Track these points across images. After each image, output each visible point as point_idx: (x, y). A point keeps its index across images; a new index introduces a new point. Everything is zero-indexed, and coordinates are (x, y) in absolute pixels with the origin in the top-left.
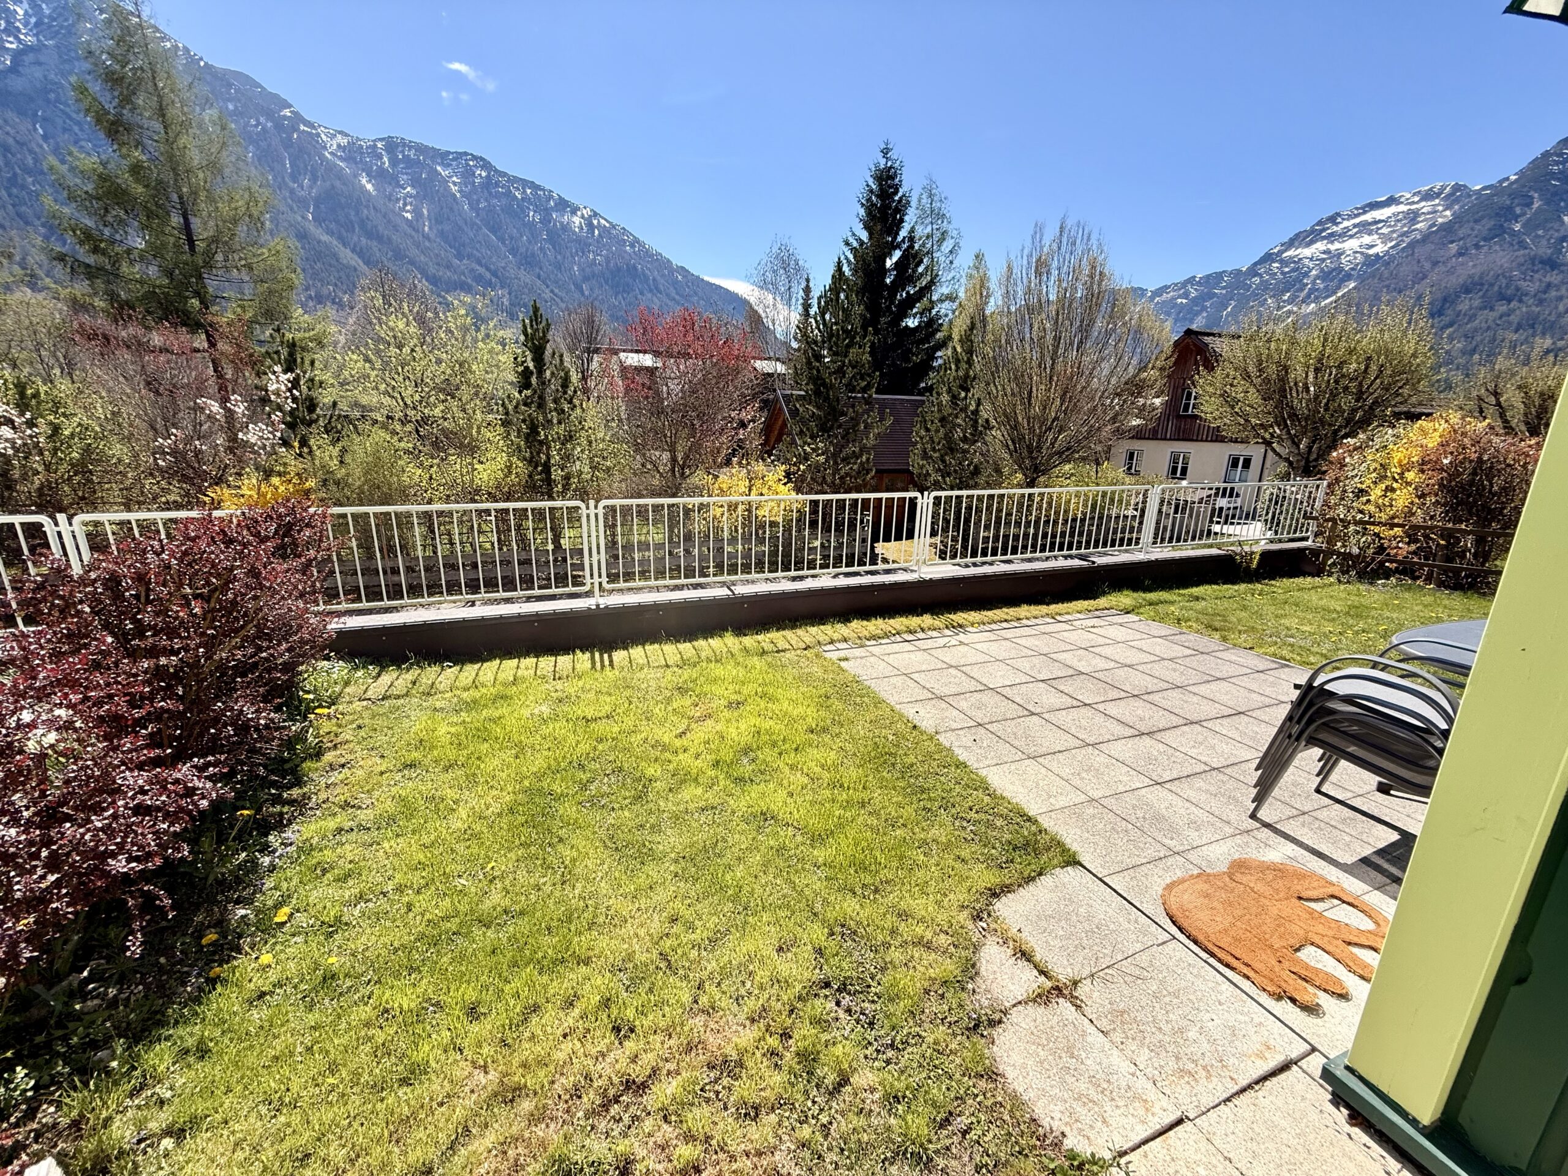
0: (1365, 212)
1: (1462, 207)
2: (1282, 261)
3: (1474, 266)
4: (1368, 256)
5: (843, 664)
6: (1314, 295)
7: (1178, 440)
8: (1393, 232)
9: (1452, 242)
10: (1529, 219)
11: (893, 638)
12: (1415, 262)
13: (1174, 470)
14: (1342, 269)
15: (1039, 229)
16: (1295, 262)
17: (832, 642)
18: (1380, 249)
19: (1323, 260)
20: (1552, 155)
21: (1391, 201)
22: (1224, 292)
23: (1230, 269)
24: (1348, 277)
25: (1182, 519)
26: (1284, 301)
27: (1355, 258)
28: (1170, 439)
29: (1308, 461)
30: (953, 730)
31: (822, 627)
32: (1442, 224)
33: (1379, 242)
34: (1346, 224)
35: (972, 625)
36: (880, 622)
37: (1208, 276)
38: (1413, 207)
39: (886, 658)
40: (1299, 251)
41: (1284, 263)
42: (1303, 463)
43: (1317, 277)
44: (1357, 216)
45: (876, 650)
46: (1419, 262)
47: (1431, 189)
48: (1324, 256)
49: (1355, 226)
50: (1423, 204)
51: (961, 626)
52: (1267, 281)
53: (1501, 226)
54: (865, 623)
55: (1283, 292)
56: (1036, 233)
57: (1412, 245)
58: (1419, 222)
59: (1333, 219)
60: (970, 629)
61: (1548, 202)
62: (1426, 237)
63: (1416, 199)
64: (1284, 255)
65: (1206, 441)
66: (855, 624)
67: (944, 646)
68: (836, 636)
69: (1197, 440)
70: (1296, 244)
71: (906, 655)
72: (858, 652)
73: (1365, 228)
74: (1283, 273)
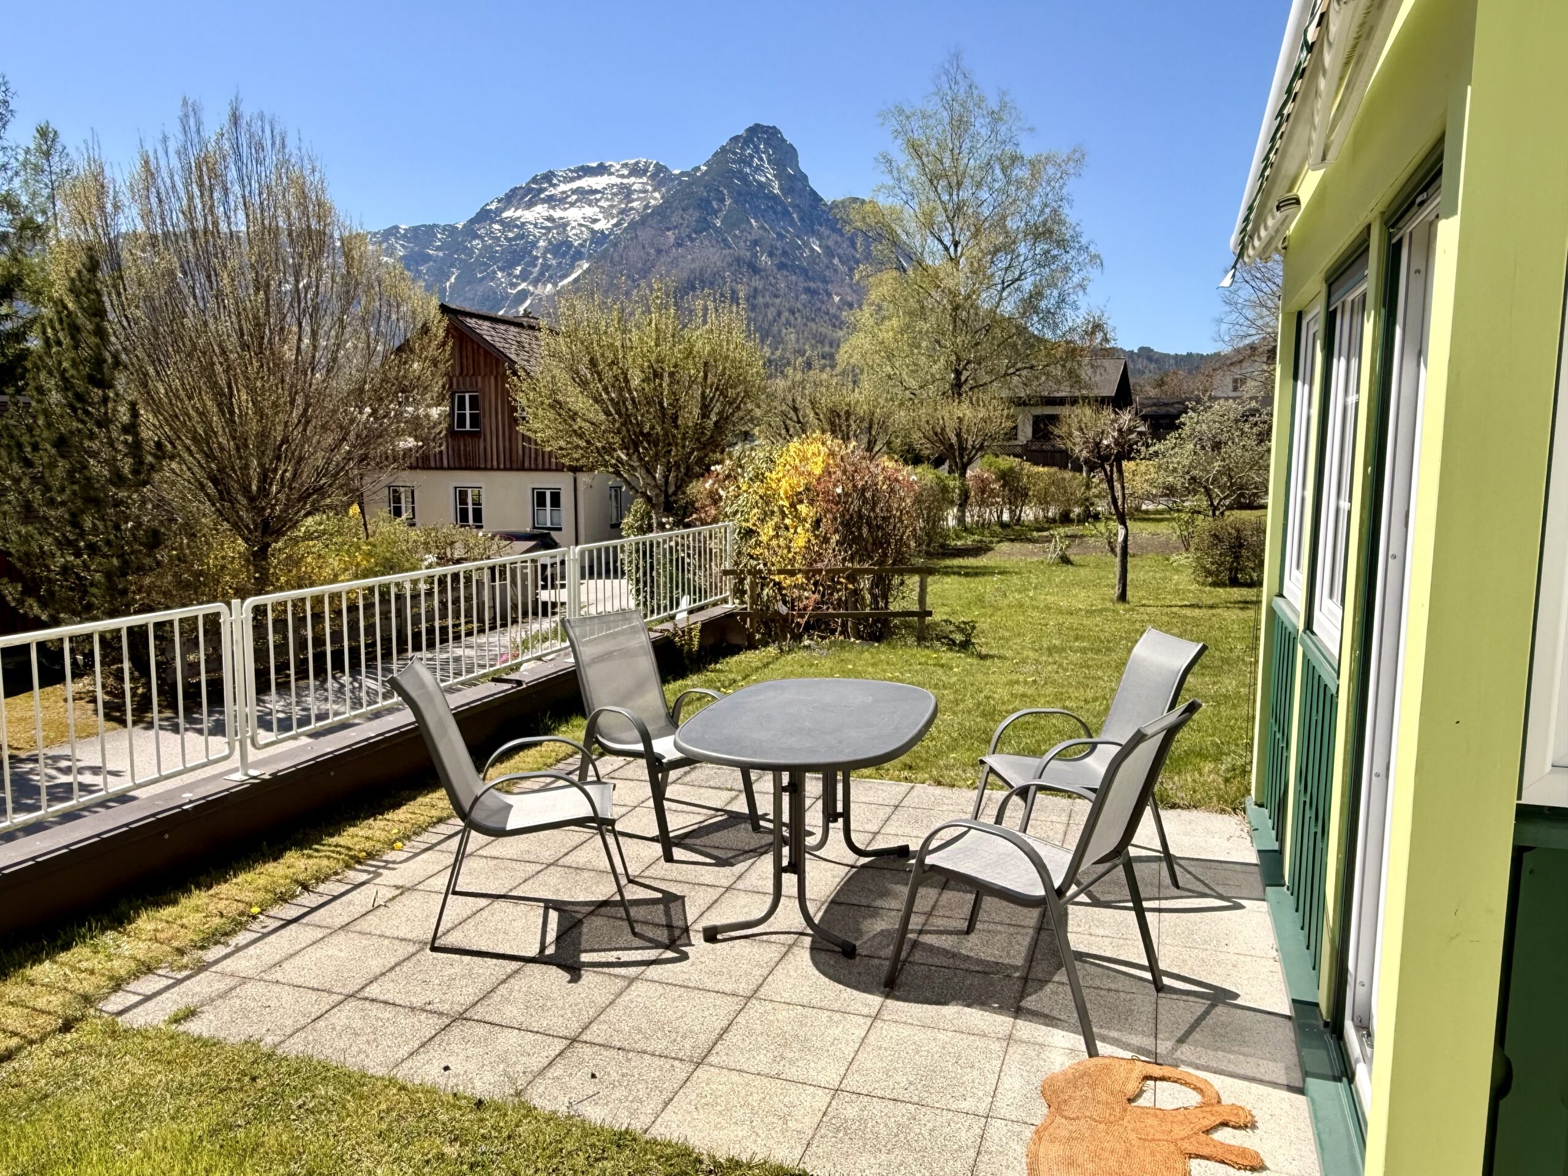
0: (579, 177)
1: (668, 191)
2: (502, 222)
3: (693, 260)
4: (593, 231)
5: (194, 1027)
6: (547, 274)
7: (461, 469)
8: (612, 206)
9: (669, 229)
10: (726, 216)
11: (255, 926)
12: (640, 247)
13: (463, 516)
14: (570, 245)
15: (190, 114)
16: (517, 226)
17: (118, 984)
18: (602, 225)
19: (549, 229)
20: (728, 151)
21: (602, 170)
22: (441, 254)
23: (443, 224)
24: (578, 255)
25: (503, 589)
26: (517, 277)
27: (582, 232)
28: (449, 468)
29: (667, 496)
30: (541, 1072)
31: (63, 957)
32: (655, 207)
33: (600, 216)
34: (563, 187)
35: (391, 845)
36: (199, 898)
37: (415, 229)
38: (625, 181)
39: (278, 975)
40: (519, 213)
41: (508, 225)
42: (662, 498)
43: (546, 250)
44: (572, 180)
45: (240, 964)
46: (644, 247)
47: (637, 163)
48: (549, 224)
49: (574, 192)
50: (633, 179)
51: (370, 855)
52: (490, 246)
53: (705, 219)
54: (168, 912)
55: (513, 265)
56: (186, 116)
57: (633, 225)
58: (633, 200)
59: (548, 177)
60: (390, 856)
61: (736, 201)
62: (644, 220)
63: (626, 172)
64: (505, 215)
65: (498, 469)
66: (147, 922)
67: (375, 908)
68: (120, 966)
69: (485, 469)
70: (515, 202)
71: (315, 953)
72: (201, 986)
73: (585, 196)
74: (506, 238)
